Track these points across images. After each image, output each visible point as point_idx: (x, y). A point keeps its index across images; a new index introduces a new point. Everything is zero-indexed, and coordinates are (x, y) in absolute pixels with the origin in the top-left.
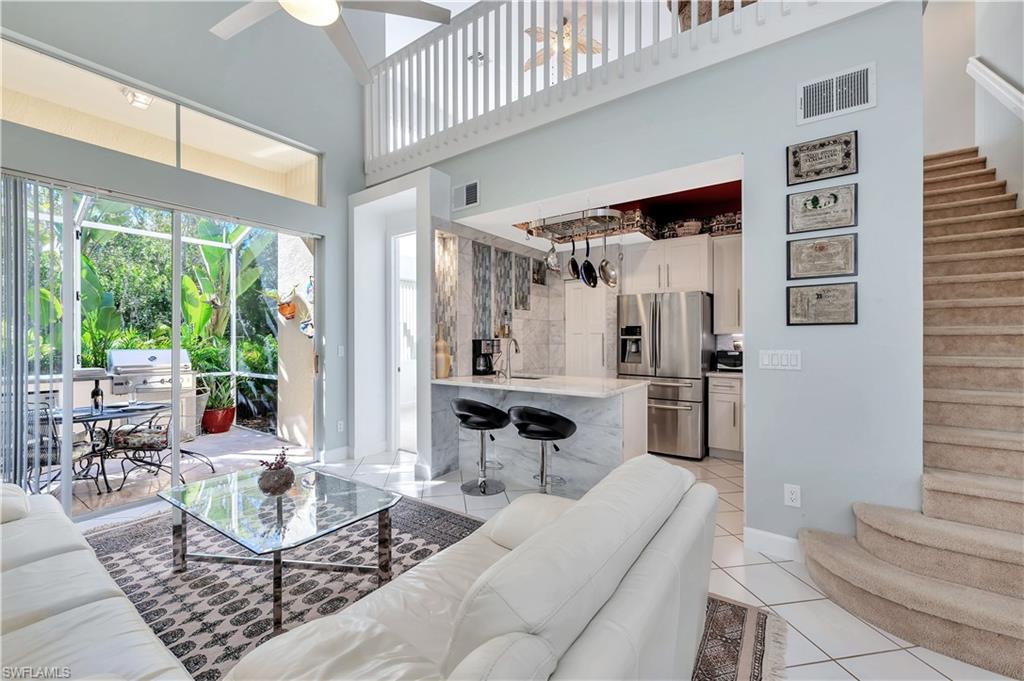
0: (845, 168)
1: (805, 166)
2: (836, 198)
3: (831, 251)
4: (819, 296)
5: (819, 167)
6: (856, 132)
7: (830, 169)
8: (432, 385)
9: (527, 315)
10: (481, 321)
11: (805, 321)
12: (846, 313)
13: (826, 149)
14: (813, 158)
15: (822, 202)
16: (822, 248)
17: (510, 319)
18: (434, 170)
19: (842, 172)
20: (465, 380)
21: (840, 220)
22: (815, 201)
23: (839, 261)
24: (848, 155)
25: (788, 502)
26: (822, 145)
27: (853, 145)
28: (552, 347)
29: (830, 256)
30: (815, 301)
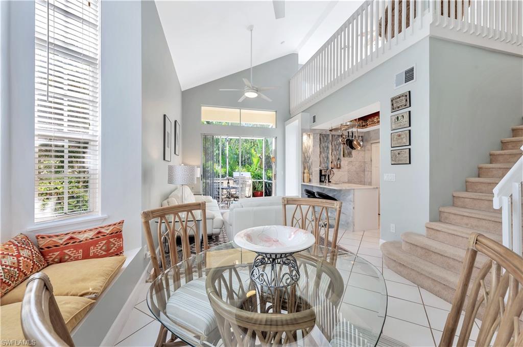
0: (406, 105)
1: (395, 105)
2: (403, 116)
3: (402, 137)
4: (399, 154)
5: (399, 105)
6: (410, 92)
7: (401, 106)
8: (302, 185)
9: (350, 159)
10: (326, 162)
11: (395, 163)
12: (406, 160)
13: (400, 98)
14: (397, 102)
15: (399, 118)
16: (399, 136)
17: (340, 162)
18: (303, 113)
19: (405, 107)
20: (315, 184)
21: (405, 125)
22: (398, 118)
23: (404, 140)
24: (406, 100)
25: (391, 231)
26: (399, 97)
27: (408, 96)
28: (366, 173)
29: (402, 139)
30: (397, 156)
